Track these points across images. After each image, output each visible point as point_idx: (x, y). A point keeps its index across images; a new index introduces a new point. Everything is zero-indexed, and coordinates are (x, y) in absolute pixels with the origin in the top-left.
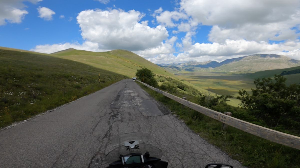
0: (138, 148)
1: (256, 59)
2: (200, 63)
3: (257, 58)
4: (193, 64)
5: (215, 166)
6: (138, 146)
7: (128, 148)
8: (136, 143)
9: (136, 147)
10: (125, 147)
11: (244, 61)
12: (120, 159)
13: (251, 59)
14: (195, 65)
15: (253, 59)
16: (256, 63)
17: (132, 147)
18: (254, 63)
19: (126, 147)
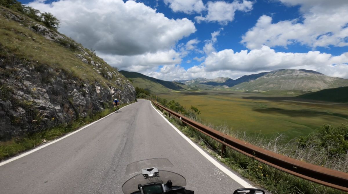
0: (158, 176)
1: (282, 75)
2: (210, 81)
3: (284, 74)
4: (203, 82)
5: (248, 191)
6: (158, 173)
7: (146, 176)
8: (155, 170)
9: (156, 174)
10: (143, 175)
11: (268, 77)
12: (138, 190)
13: (276, 75)
14: (205, 82)
15: (278, 75)
16: (283, 81)
17: (151, 175)
18: (281, 81)
19: (145, 175)
